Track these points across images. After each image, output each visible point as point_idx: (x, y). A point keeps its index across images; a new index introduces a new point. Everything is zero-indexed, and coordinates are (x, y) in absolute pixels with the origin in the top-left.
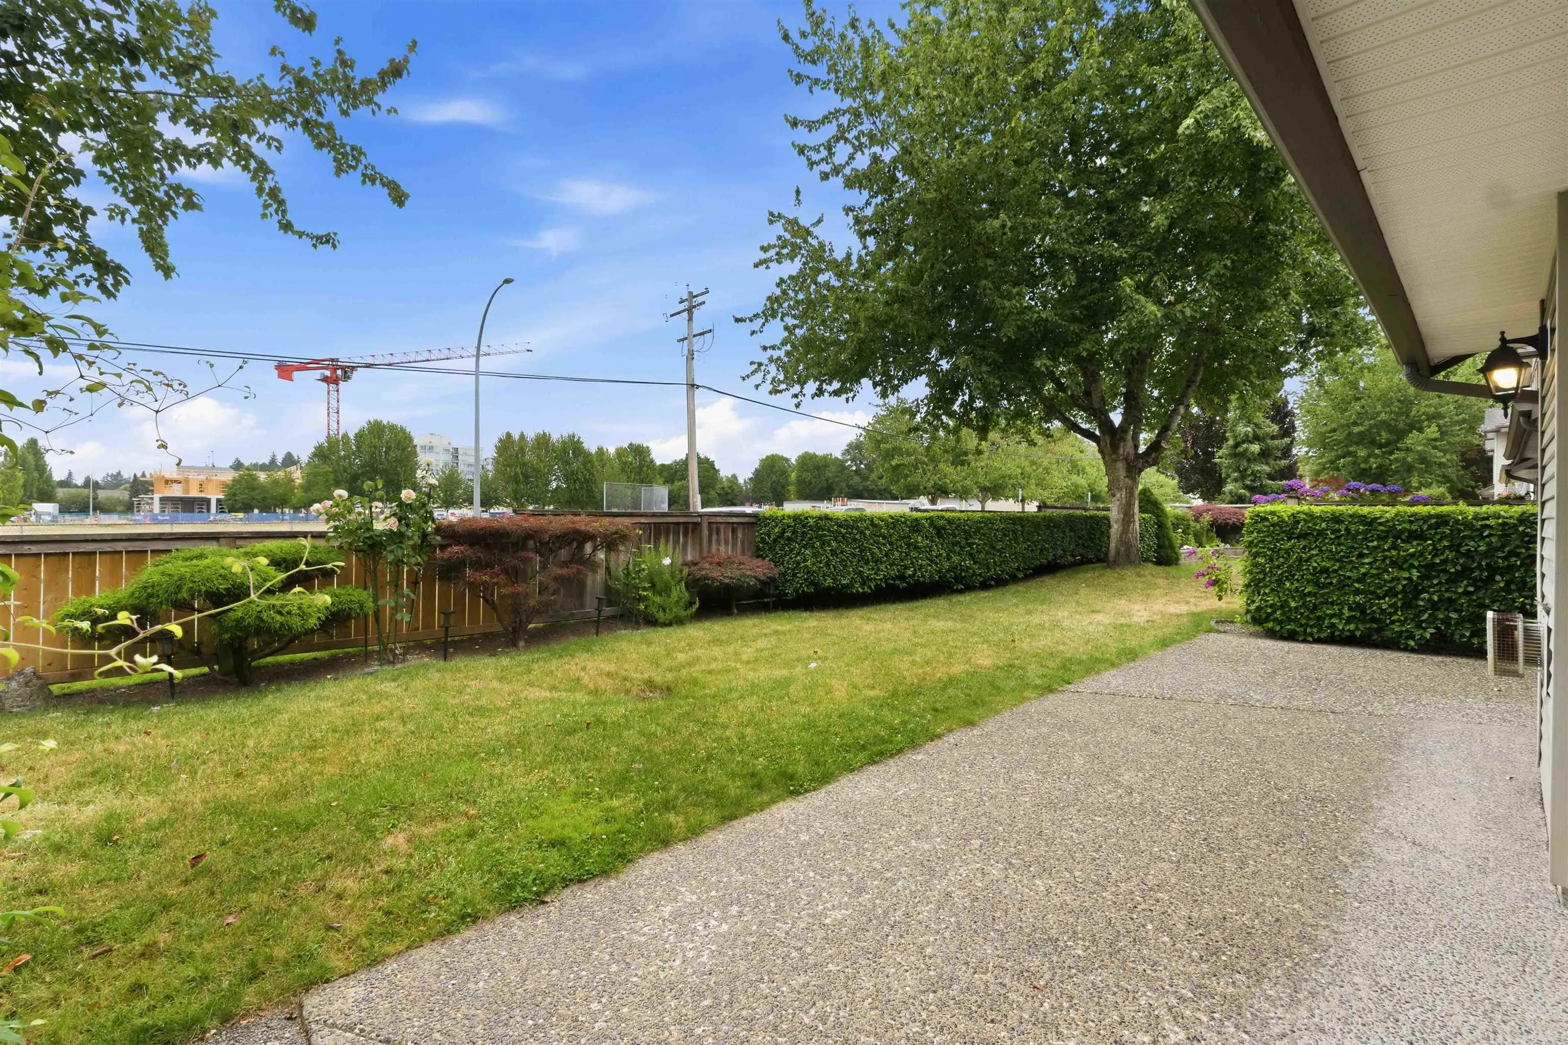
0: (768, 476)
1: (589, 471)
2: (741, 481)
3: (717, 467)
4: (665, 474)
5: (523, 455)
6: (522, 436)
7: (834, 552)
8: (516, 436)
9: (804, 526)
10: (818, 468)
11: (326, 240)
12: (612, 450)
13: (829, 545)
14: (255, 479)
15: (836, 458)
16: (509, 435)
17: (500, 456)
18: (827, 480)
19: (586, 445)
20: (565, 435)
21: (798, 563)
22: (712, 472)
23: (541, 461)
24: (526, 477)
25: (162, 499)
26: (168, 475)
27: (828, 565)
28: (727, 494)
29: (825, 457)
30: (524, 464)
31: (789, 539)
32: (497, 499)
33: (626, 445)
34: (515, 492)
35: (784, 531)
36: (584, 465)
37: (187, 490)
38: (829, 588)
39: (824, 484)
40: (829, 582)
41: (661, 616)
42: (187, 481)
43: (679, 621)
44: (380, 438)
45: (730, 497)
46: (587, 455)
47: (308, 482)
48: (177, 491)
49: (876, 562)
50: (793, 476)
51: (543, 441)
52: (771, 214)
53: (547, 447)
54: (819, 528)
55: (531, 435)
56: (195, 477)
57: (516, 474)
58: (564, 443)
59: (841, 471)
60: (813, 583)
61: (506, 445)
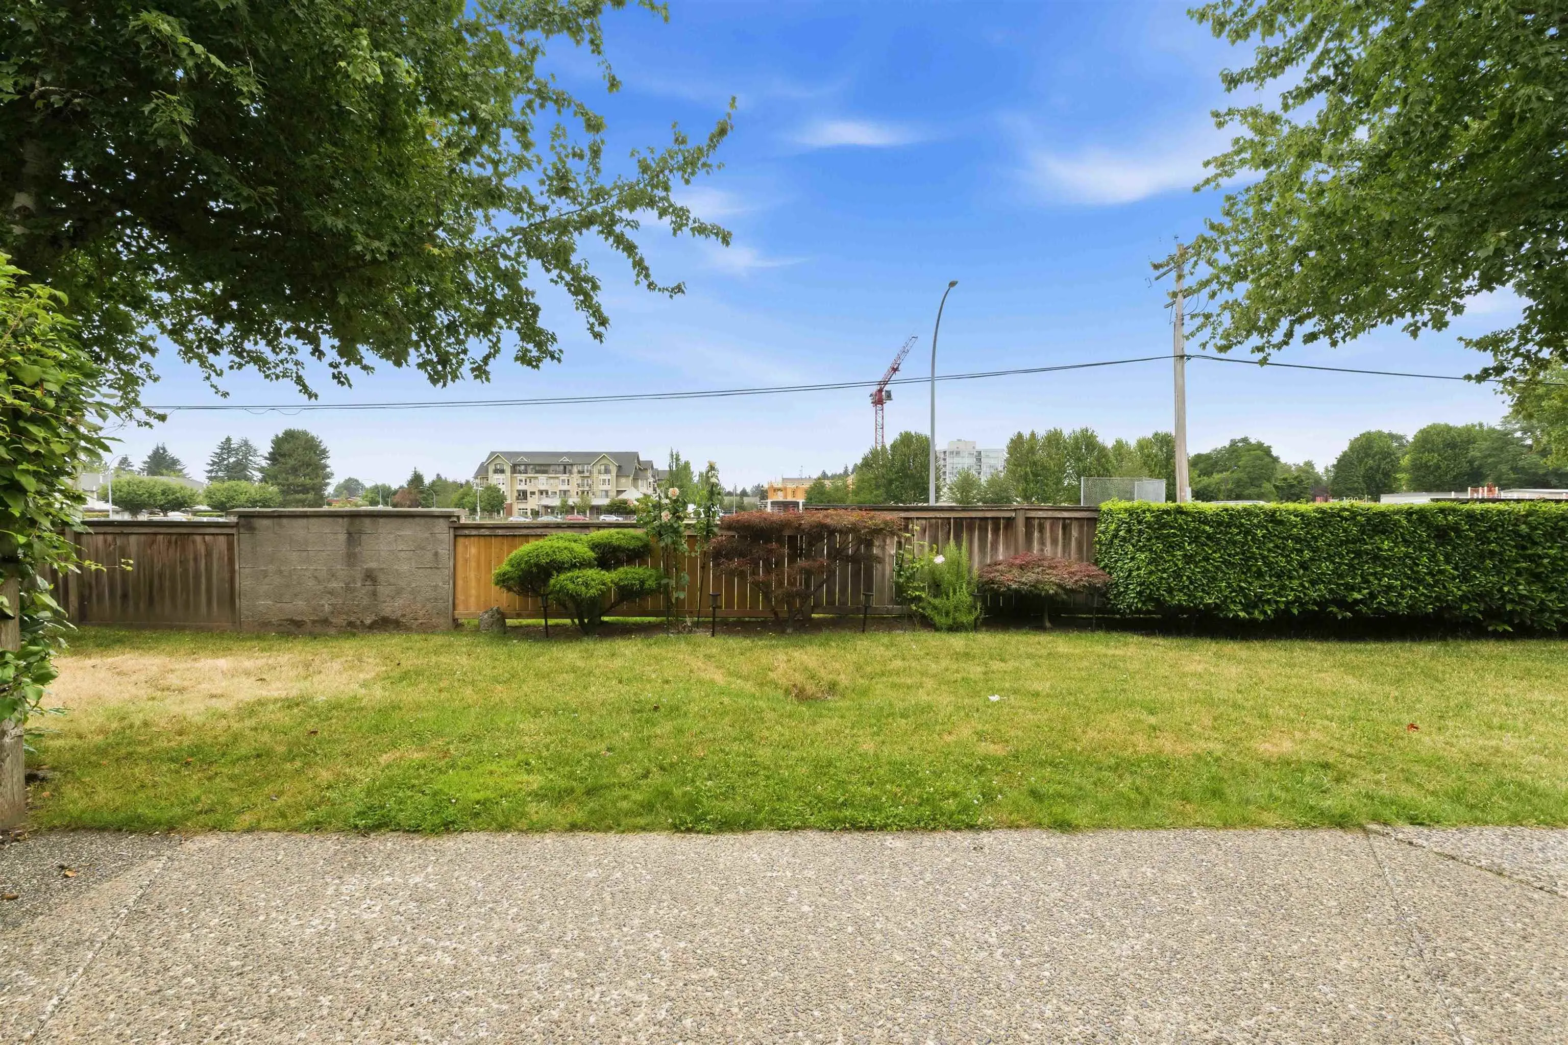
0: (1360, 461)
1: (1103, 466)
2: (1320, 469)
3: (1274, 453)
4: (1201, 466)
5: (1033, 454)
6: (1033, 435)
7: (1189, 559)
8: (1026, 435)
9: (1140, 522)
10: (1452, 445)
11: (679, 289)
12: (1133, 443)
13: (1182, 548)
14: (823, 486)
15: (1493, 430)
16: (1020, 436)
17: (1011, 455)
18: (1471, 462)
19: (1100, 439)
20: (1078, 430)
21: (1130, 571)
22: (1267, 459)
23: (1051, 458)
24: (1036, 475)
25: (772, 503)
26: (775, 486)
27: (1178, 575)
28: (1292, 486)
29: (1468, 429)
30: (1035, 463)
31: (1124, 539)
32: (1008, 498)
33: (1149, 435)
34: (1025, 490)
35: (1117, 530)
36: (1098, 459)
37: (786, 496)
38: (1180, 608)
39: (1465, 467)
40: (1180, 598)
41: (937, 619)
42: (785, 489)
43: (955, 628)
44: (909, 447)
45: (1296, 491)
46: (1103, 449)
47: (858, 487)
48: (780, 497)
49: (1279, 576)
50: (1405, 461)
51: (1054, 439)
52: (1216, 115)
53: (1058, 444)
54: (1164, 526)
55: (1041, 433)
56: (791, 486)
57: (1026, 473)
58: (1076, 439)
59: (1502, 449)
60: (1150, 598)
61: (1017, 444)
